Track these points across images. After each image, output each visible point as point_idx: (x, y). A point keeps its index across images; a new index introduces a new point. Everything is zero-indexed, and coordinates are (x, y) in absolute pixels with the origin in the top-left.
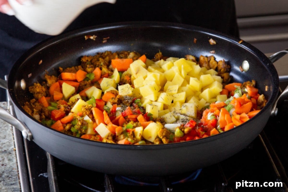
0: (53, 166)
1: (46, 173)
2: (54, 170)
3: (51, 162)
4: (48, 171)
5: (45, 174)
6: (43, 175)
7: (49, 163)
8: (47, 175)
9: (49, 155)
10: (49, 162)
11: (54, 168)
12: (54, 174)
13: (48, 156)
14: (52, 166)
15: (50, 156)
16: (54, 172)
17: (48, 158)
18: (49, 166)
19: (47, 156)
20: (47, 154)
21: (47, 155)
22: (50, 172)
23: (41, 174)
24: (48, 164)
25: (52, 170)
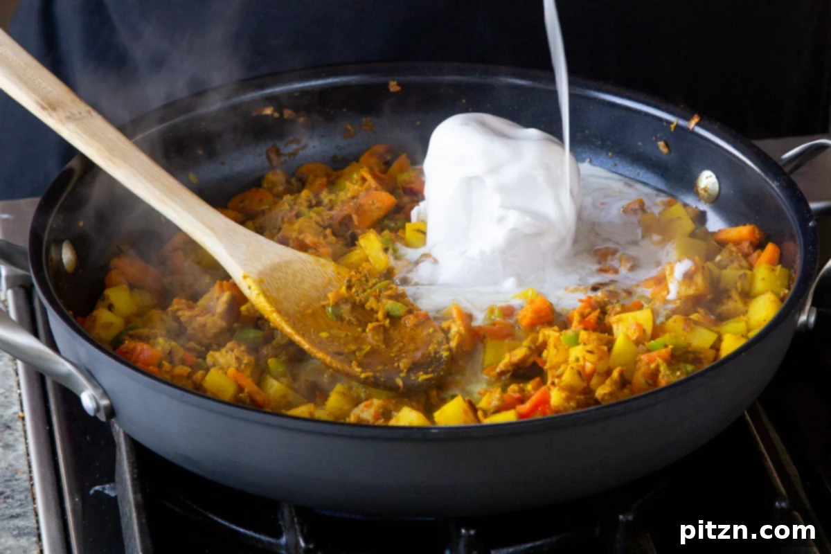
0: (131, 464)
1: (112, 485)
2: (135, 476)
3: (127, 452)
4: (117, 479)
5: (107, 486)
6: (104, 489)
7: (121, 455)
8: (113, 489)
9: (119, 431)
10: (120, 450)
11: (135, 470)
12: (134, 486)
13: (118, 434)
14: (129, 462)
15: (122, 434)
16: (133, 479)
17: (118, 439)
18: (121, 465)
19: (114, 434)
20: (113, 430)
21: (116, 431)
22: (123, 481)
23: (97, 488)
24: (118, 457)
25: (128, 476)
